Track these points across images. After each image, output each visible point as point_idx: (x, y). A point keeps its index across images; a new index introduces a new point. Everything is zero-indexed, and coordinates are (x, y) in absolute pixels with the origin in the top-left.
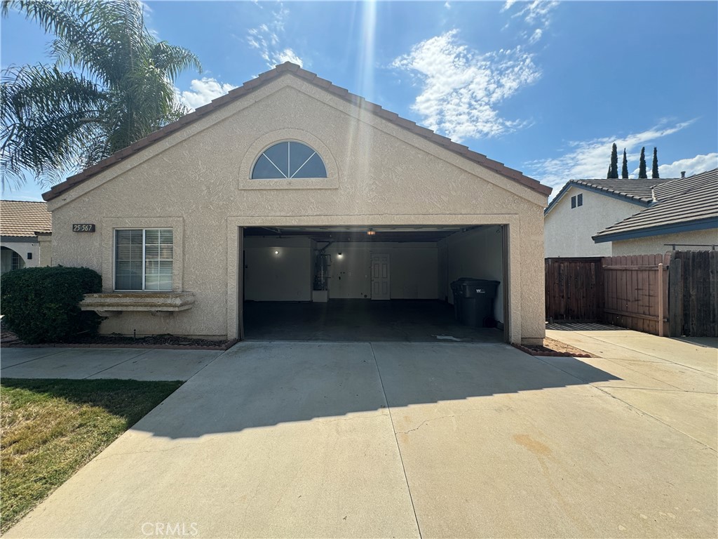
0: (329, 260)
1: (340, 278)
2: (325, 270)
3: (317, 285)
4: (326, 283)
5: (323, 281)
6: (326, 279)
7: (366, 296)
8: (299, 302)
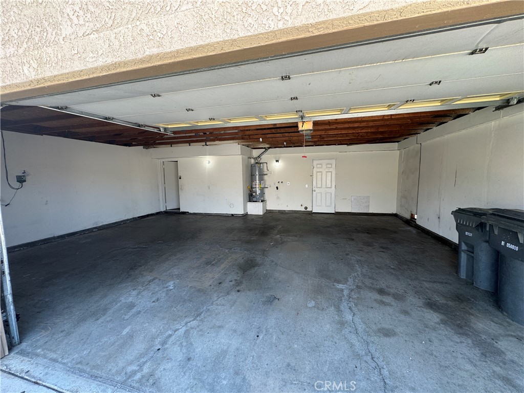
0: (265, 169)
1: (277, 188)
2: (261, 179)
3: (251, 197)
4: (262, 193)
5: (258, 192)
6: (262, 189)
7: (306, 208)
8: (232, 215)
